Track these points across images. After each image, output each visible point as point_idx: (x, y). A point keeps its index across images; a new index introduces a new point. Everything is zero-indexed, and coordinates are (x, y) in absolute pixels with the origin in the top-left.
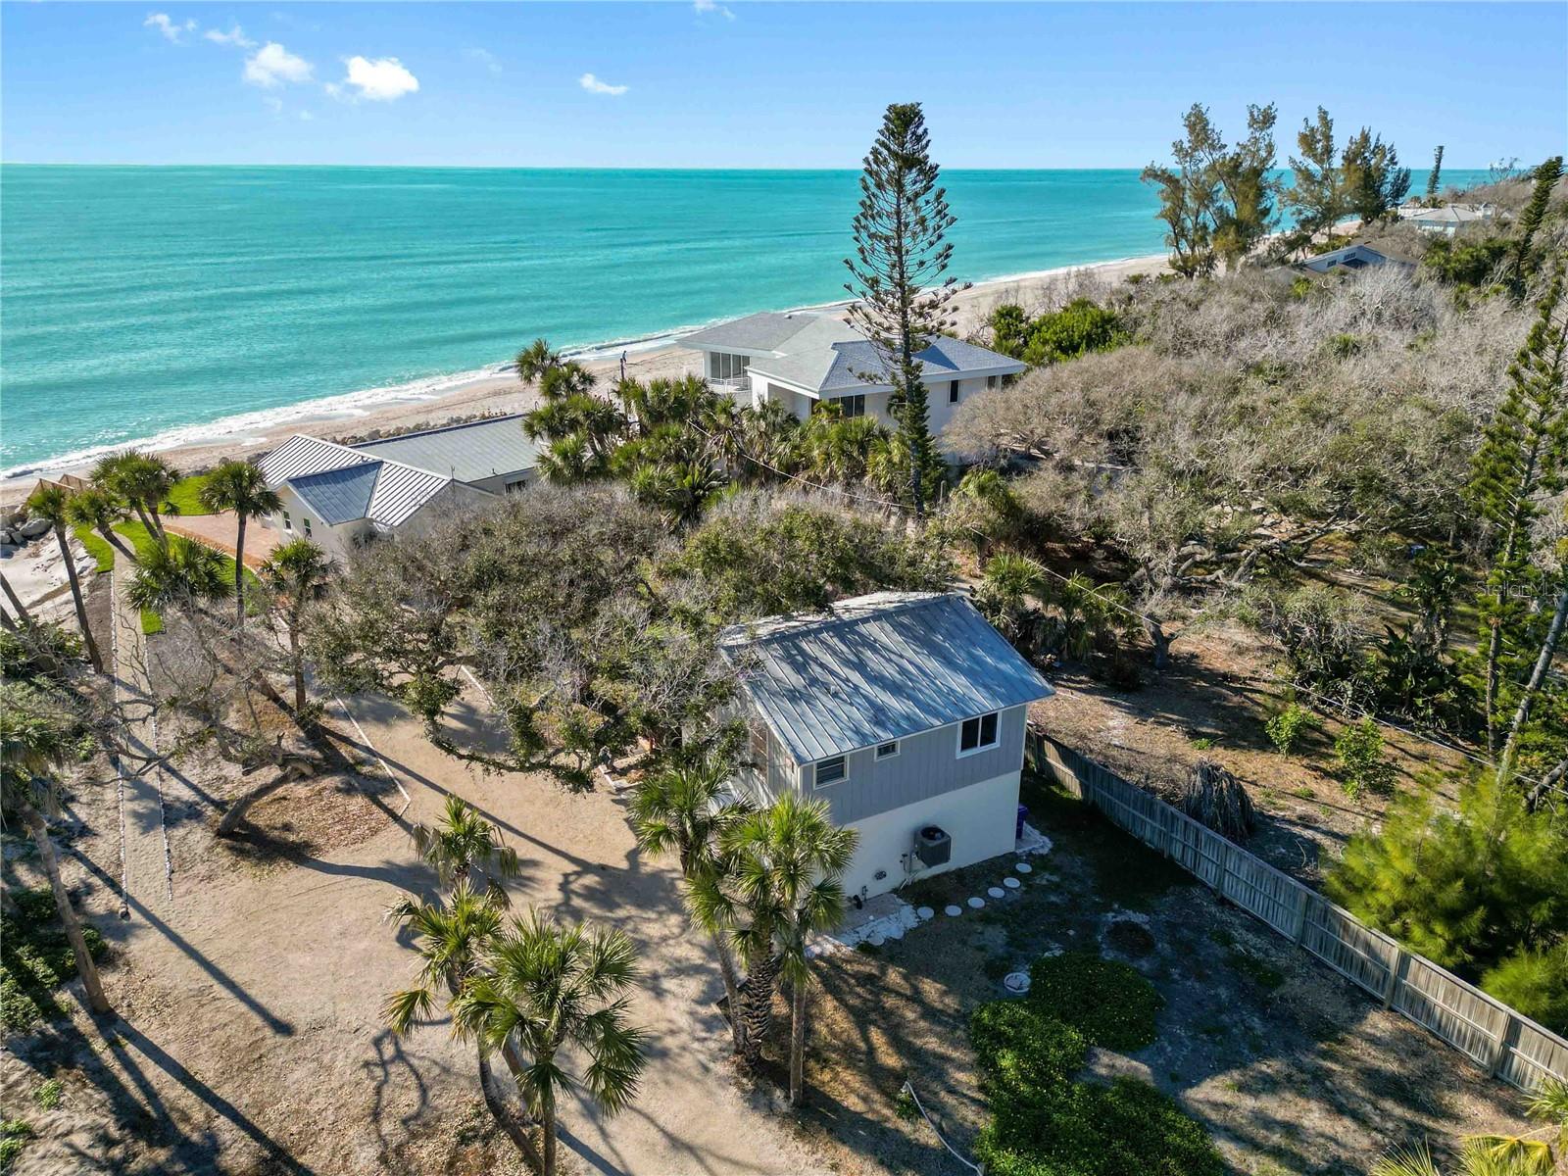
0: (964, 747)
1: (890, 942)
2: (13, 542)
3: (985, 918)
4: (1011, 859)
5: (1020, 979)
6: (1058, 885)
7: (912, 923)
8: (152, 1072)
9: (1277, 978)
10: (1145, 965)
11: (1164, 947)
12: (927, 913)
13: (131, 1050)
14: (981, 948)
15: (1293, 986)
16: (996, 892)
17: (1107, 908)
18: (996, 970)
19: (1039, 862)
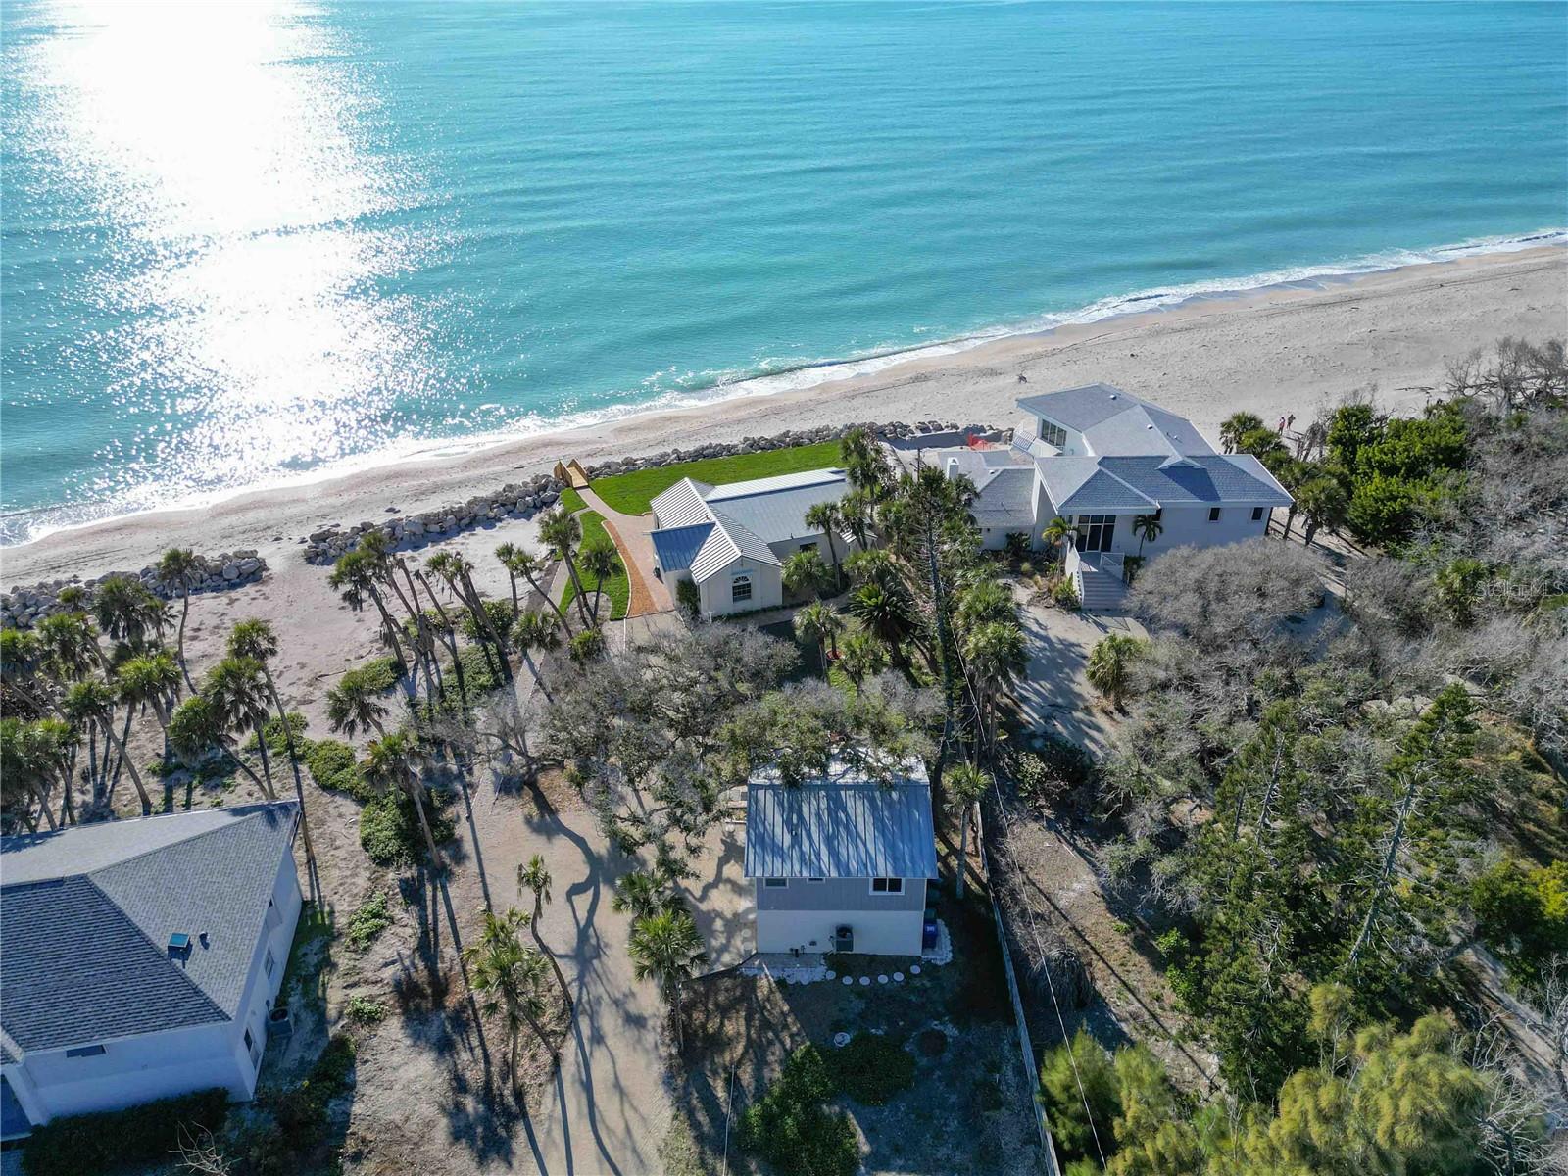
0: (875, 889)
1: (798, 984)
2: (535, 506)
3: (861, 993)
4: (915, 960)
5: (843, 1038)
6: (926, 990)
7: (818, 978)
8: (442, 910)
9: (998, 1105)
10: (924, 1062)
11: (947, 1056)
12: (831, 975)
13: (440, 895)
14: (841, 1010)
15: (1003, 1115)
16: (883, 979)
17: (938, 1017)
18: (838, 1027)
19: (930, 969)
